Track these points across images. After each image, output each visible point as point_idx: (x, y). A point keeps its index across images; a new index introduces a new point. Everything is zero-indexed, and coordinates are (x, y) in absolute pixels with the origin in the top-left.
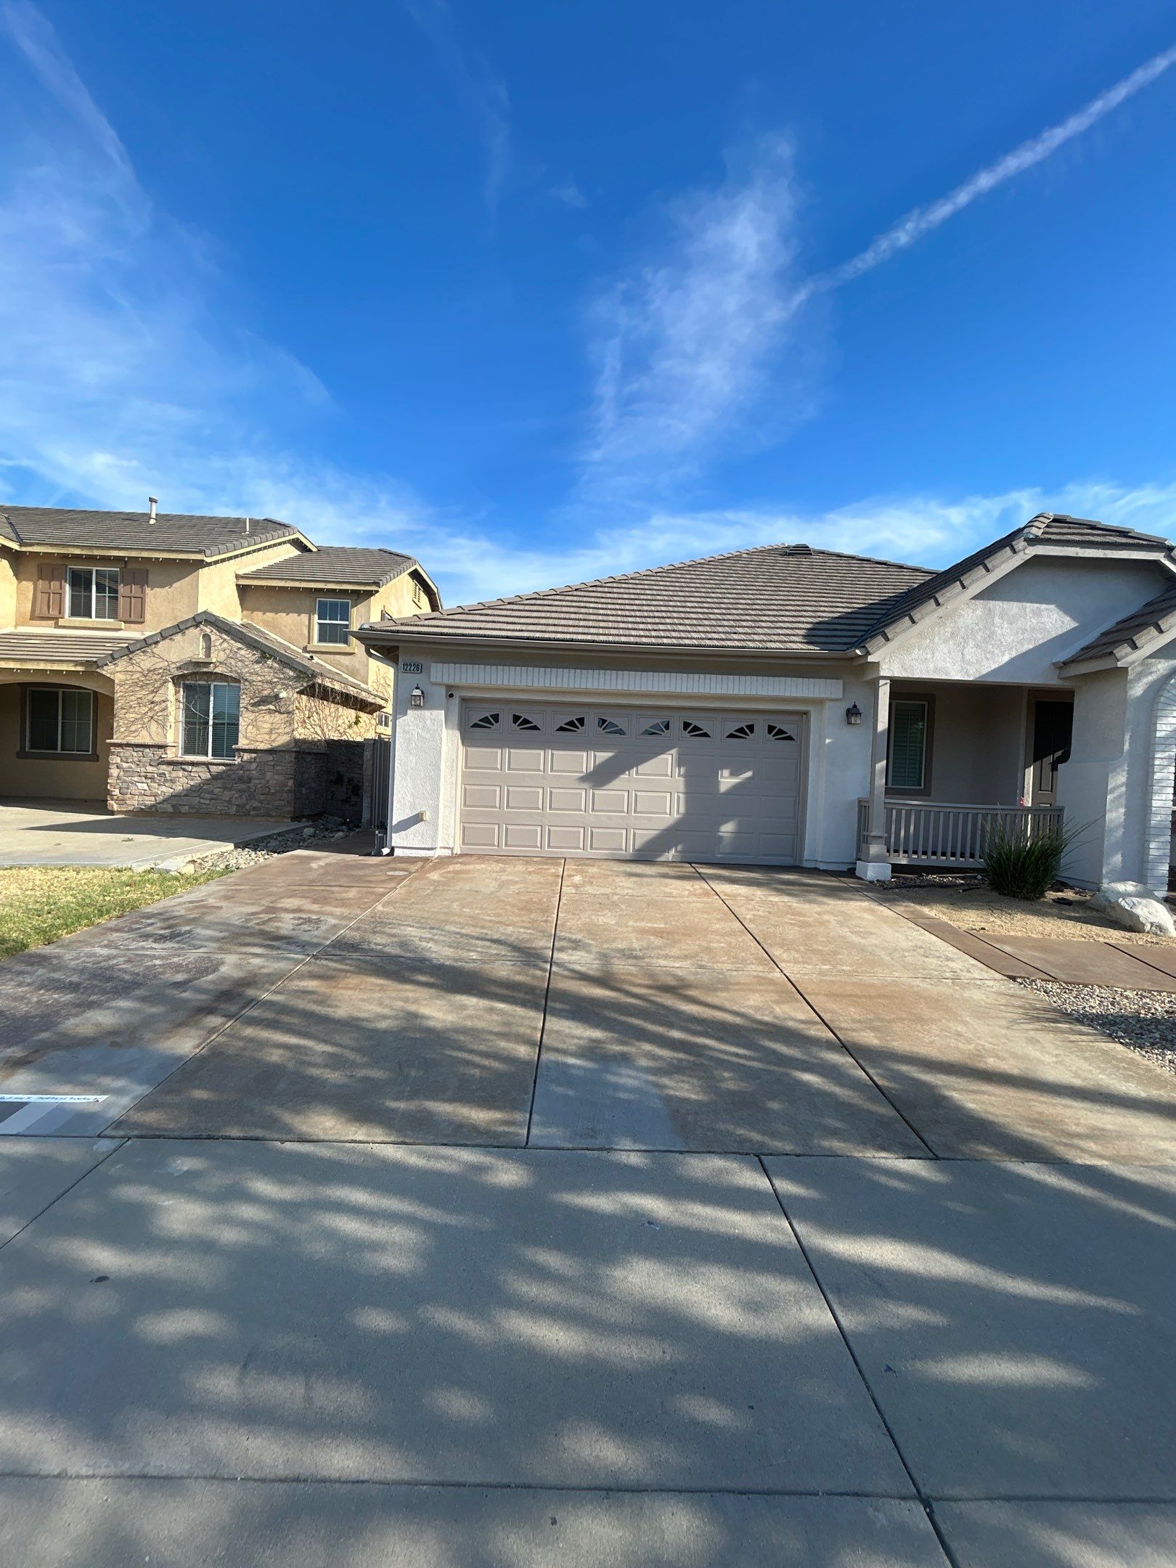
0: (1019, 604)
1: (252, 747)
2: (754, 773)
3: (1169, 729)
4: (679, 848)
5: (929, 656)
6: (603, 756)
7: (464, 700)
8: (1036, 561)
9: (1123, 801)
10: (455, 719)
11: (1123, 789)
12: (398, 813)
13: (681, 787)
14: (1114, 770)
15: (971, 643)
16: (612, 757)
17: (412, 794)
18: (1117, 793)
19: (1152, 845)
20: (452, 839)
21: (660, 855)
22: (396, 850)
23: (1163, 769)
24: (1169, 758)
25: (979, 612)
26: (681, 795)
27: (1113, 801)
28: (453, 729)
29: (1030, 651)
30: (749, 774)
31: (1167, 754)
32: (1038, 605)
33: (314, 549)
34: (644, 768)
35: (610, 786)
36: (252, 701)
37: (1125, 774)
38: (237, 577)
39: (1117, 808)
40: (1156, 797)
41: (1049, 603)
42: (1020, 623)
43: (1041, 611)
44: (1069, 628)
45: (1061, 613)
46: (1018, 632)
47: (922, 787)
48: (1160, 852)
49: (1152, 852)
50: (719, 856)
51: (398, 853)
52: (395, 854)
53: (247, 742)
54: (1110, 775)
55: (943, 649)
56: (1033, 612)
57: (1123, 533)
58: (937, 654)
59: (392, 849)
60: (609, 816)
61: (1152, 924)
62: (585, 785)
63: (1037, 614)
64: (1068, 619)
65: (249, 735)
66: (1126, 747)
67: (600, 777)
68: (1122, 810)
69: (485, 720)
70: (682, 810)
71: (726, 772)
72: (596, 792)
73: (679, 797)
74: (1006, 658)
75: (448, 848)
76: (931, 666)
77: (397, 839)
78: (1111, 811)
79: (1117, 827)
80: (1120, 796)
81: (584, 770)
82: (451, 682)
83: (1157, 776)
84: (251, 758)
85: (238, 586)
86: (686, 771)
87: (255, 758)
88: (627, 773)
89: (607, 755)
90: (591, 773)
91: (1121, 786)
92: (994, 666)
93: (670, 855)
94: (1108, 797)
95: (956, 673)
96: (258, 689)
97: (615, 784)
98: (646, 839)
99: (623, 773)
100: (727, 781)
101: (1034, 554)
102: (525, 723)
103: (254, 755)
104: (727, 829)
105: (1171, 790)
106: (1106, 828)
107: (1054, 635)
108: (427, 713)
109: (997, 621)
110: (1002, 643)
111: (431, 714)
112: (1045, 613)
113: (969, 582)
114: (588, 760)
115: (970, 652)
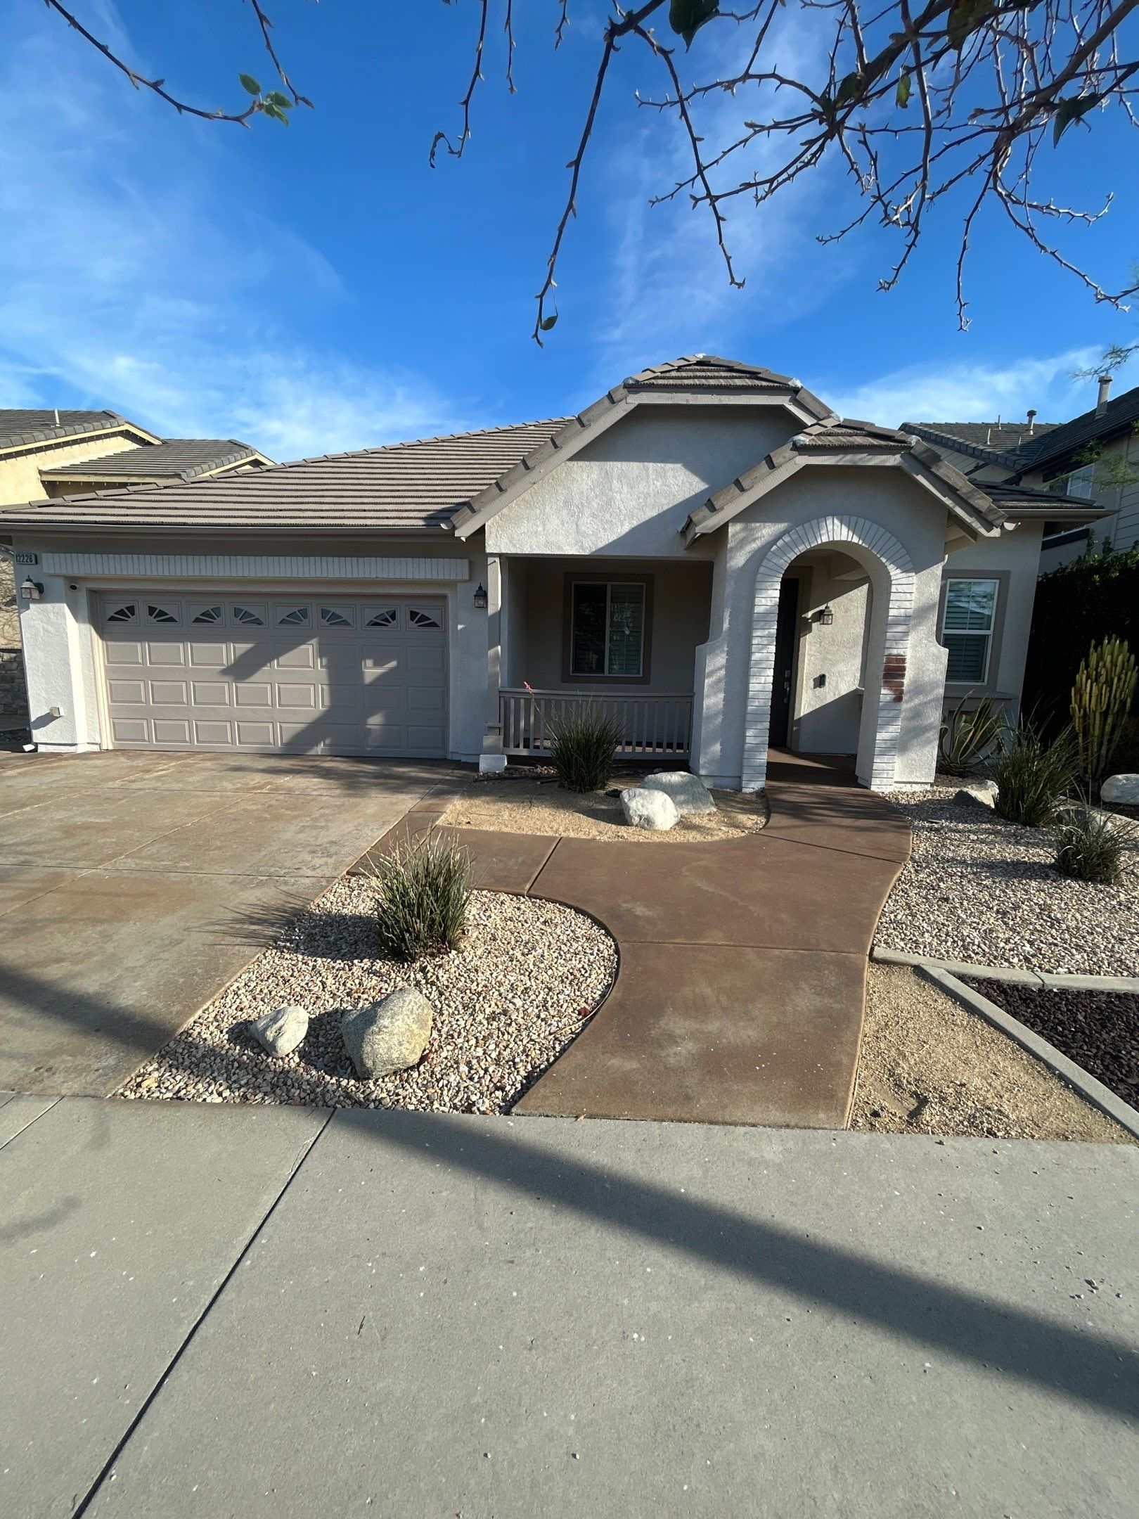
0: (640, 465)
1: (9, 647)
2: (398, 663)
3: (769, 603)
4: (327, 742)
5: (540, 529)
6: (243, 647)
7: (93, 593)
8: (641, 412)
9: (722, 685)
10: (84, 611)
11: (723, 672)
12: (36, 710)
13: (325, 679)
14: (712, 652)
15: (587, 512)
16: (252, 648)
17: (46, 691)
18: (714, 678)
19: (749, 733)
20: (99, 737)
21: (309, 749)
22: (39, 745)
23: (762, 649)
24: (769, 636)
25: (594, 476)
26: (325, 687)
27: (711, 686)
28: (84, 622)
29: (652, 520)
30: (393, 664)
31: (766, 632)
32: (663, 465)
33: (156, 442)
34: (283, 659)
35: (252, 679)
36: (4, 601)
37: (724, 655)
38: (41, 472)
39: (715, 694)
40: (753, 680)
41: (675, 461)
42: (642, 487)
43: (665, 471)
44: (697, 490)
45: (688, 473)
46: (639, 498)
47: (641, 675)
48: (758, 740)
49: (748, 740)
50: (369, 749)
51: (41, 749)
52: (39, 751)
53: (6, 642)
54: (708, 657)
55: (555, 521)
56: (658, 474)
57: (754, 375)
58: (548, 526)
59: (36, 745)
60: (253, 710)
61: (640, 817)
62: (227, 678)
63: (661, 475)
64: (697, 479)
65: (6, 634)
66: (726, 626)
67: (241, 670)
68: (721, 696)
69: (121, 612)
70: (327, 703)
71: (369, 663)
72: (239, 685)
73: (322, 689)
74: (626, 528)
75: (97, 744)
76: (543, 539)
77: (38, 735)
78: (709, 696)
79: (716, 715)
80: (719, 681)
81: (225, 662)
82: (70, 573)
83: (756, 657)
84: (11, 658)
85: (43, 482)
86: (329, 662)
87: (15, 657)
88: (269, 665)
89: (249, 646)
90: (232, 665)
91: (720, 669)
92: (613, 538)
93: (320, 748)
94: (706, 681)
95: (569, 548)
96: (8, 588)
97: (256, 677)
98: (294, 732)
99: (264, 665)
100: (371, 672)
101: (637, 403)
102: (161, 616)
103: (13, 655)
104: (375, 721)
105: (771, 672)
106: (704, 715)
107: (680, 498)
108: (49, 606)
109: (616, 485)
110: (620, 511)
111: (54, 608)
112: (670, 474)
113: (561, 440)
114: (229, 652)
115: (587, 523)
